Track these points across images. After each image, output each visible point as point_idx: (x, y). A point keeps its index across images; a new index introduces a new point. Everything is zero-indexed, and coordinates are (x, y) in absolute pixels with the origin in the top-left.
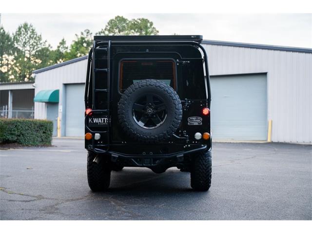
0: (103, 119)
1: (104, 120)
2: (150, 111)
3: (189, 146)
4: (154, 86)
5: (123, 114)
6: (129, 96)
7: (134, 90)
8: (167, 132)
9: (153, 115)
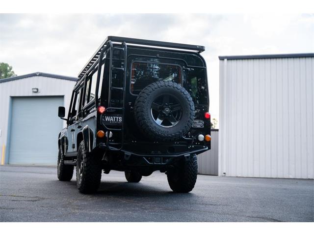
0: (114, 117)
1: (116, 119)
2: (167, 111)
3: (193, 146)
4: (172, 87)
5: (143, 112)
6: (148, 95)
7: (154, 89)
8: (183, 132)
9: (169, 114)
